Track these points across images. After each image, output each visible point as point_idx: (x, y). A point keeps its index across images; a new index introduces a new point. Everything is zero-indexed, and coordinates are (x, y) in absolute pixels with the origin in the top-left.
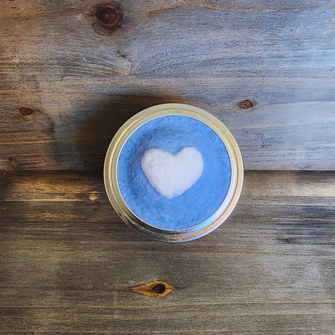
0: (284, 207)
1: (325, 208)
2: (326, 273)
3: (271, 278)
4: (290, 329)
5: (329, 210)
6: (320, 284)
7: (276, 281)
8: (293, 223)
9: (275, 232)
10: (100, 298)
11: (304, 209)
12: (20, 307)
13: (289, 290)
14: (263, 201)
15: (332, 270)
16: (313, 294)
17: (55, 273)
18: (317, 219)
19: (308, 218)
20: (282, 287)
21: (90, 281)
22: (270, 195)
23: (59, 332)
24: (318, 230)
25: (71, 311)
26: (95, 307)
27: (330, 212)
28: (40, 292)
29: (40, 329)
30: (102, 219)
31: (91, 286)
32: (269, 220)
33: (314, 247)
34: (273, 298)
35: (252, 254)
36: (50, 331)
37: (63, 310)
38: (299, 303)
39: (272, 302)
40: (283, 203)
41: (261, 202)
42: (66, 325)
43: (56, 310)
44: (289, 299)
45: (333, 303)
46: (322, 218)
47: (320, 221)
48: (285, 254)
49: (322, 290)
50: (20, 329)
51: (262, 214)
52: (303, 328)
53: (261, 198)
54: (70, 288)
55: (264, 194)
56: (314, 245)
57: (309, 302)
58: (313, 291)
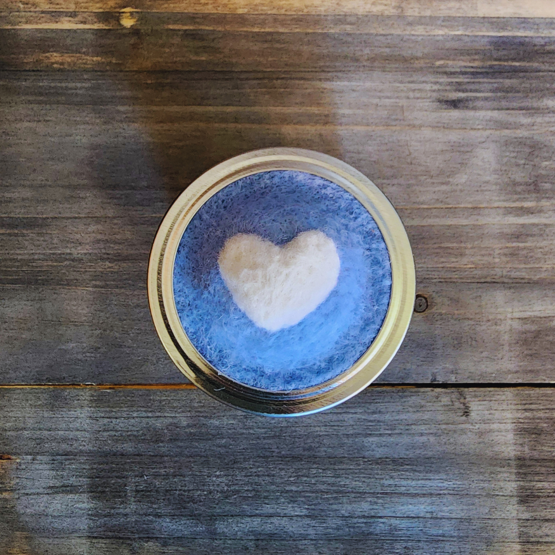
0: (458, 38)
1: (527, 40)
2: (505, 160)
3: (420, 169)
4: (436, 246)
5: (535, 45)
6: (492, 178)
7: (427, 173)
8: (468, 70)
9: (436, 87)
10: (160, 202)
11: (491, 43)
12: (44, 216)
13: (444, 188)
14: (423, 26)
15: (515, 154)
16: (479, 192)
17: (86, 162)
18: (510, 63)
19: (496, 60)
20: (433, 183)
21: (142, 176)
22: (437, 14)
23: (108, 252)
24: (508, 82)
25: (119, 222)
26: (154, 215)
27: (536, 48)
28: (68, 193)
29: (79, 248)
30: (148, 64)
31: (145, 184)
32: (429, 65)
33: (495, 114)
34: (418, 200)
35: (394, 128)
36: (95, 251)
37: (108, 220)
38: (456, 208)
39: (416, 206)
40: (458, 30)
41: (420, 30)
42: (115, 243)
43: (98, 220)
44: (442, 202)
45: (505, 208)
46: (520, 60)
47: (514, 66)
48: (447, 127)
49: (494, 187)
50: (50, 249)
51: (420, 54)
52: (455, 245)
53: (421, 21)
54: (115, 187)
55: (428, 13)
56: (496, 111)
57: (470, 206)
58: (479, 189)
